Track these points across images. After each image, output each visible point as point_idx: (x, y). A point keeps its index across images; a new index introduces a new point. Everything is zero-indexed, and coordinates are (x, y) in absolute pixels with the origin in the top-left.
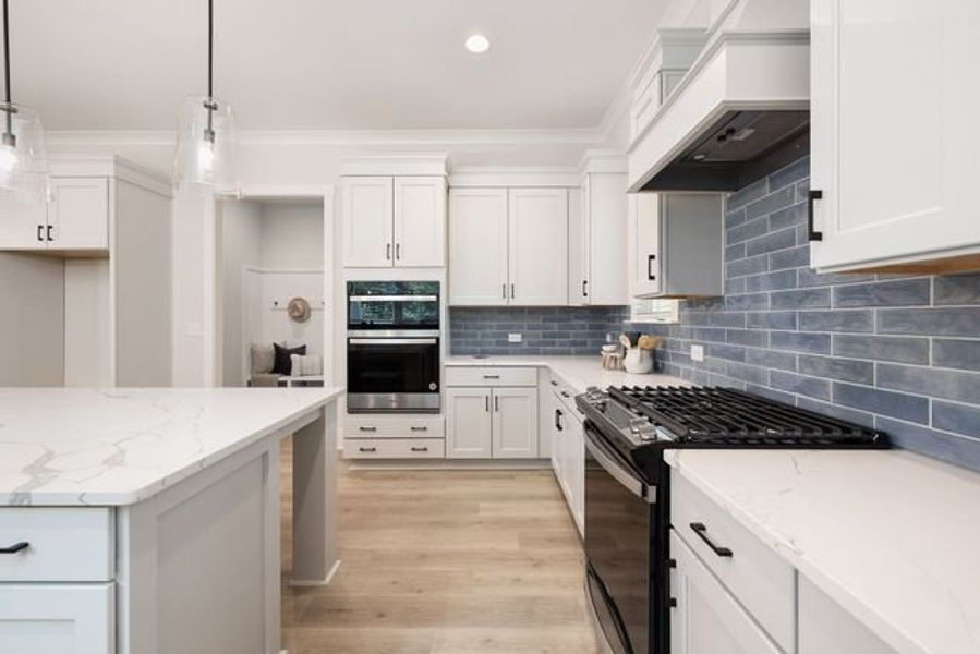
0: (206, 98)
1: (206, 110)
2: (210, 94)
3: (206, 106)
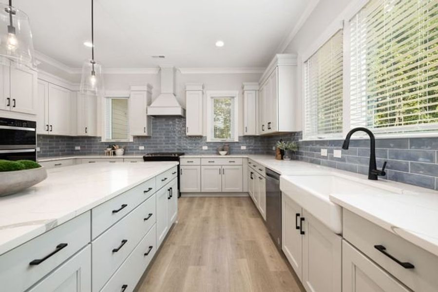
0: (91, 59)
1: (92, 64)
2: (93, 59)
3: (91, 62)
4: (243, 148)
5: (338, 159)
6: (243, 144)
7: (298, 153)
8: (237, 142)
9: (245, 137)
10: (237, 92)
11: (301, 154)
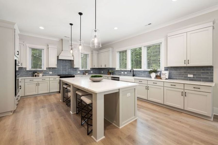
4: (92, 72)
5: (126, 74)
6: (92, 71)
7: (114, 73)
8: (90, 70)
9: (92, 68)
10: (90, 53)
11: (115, 73)
